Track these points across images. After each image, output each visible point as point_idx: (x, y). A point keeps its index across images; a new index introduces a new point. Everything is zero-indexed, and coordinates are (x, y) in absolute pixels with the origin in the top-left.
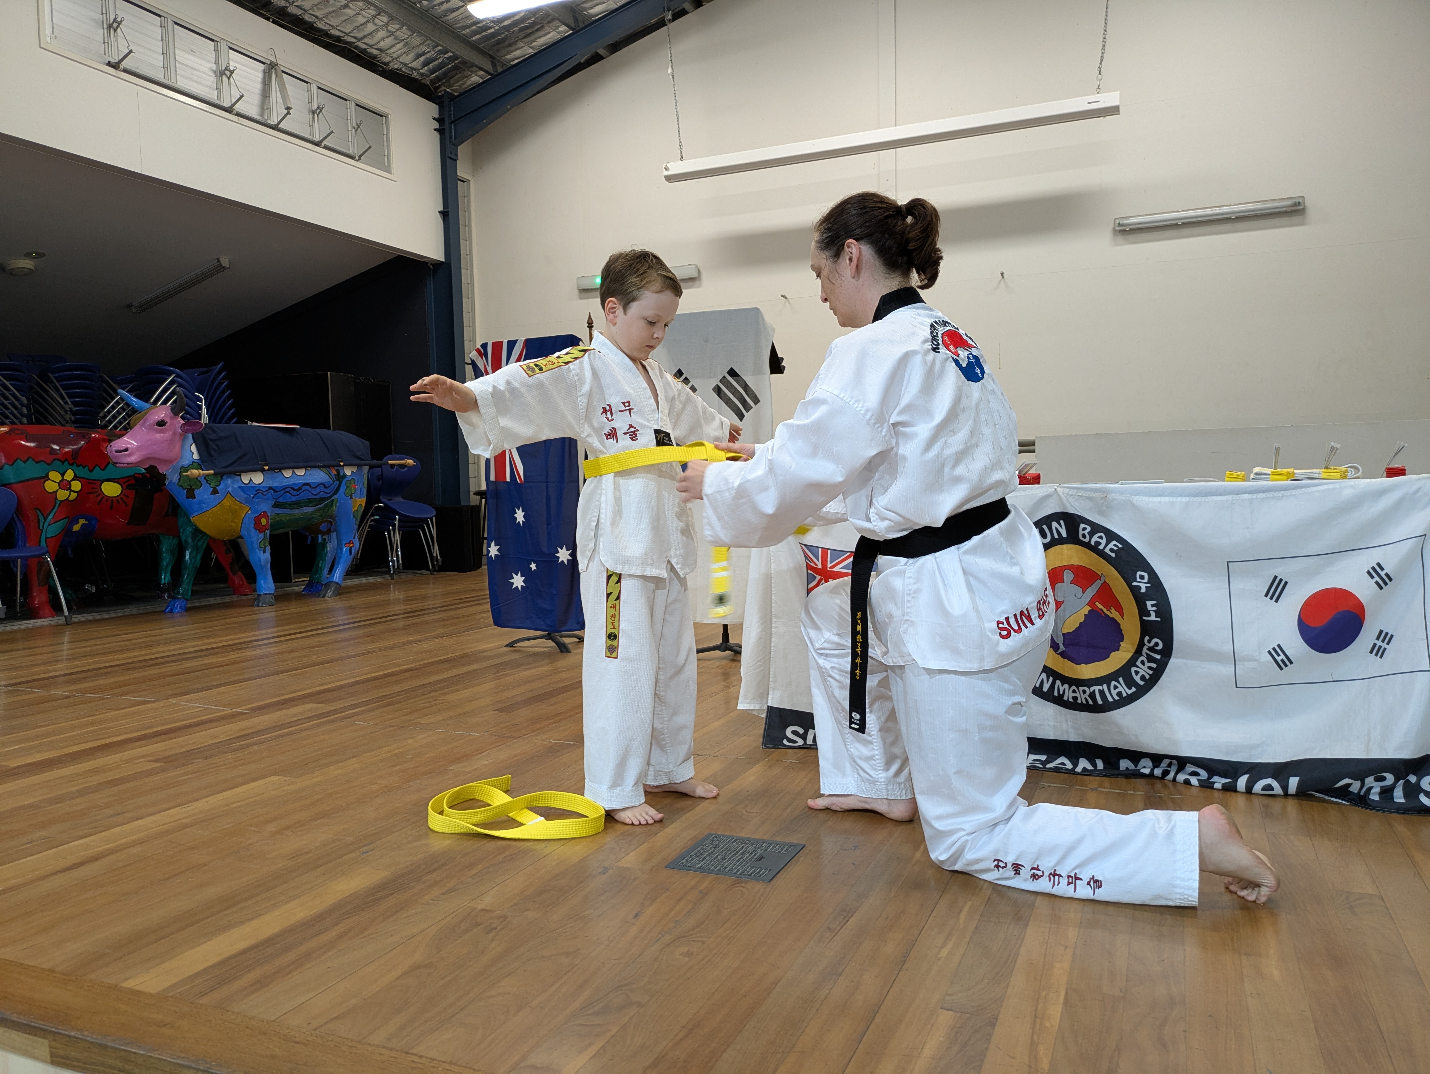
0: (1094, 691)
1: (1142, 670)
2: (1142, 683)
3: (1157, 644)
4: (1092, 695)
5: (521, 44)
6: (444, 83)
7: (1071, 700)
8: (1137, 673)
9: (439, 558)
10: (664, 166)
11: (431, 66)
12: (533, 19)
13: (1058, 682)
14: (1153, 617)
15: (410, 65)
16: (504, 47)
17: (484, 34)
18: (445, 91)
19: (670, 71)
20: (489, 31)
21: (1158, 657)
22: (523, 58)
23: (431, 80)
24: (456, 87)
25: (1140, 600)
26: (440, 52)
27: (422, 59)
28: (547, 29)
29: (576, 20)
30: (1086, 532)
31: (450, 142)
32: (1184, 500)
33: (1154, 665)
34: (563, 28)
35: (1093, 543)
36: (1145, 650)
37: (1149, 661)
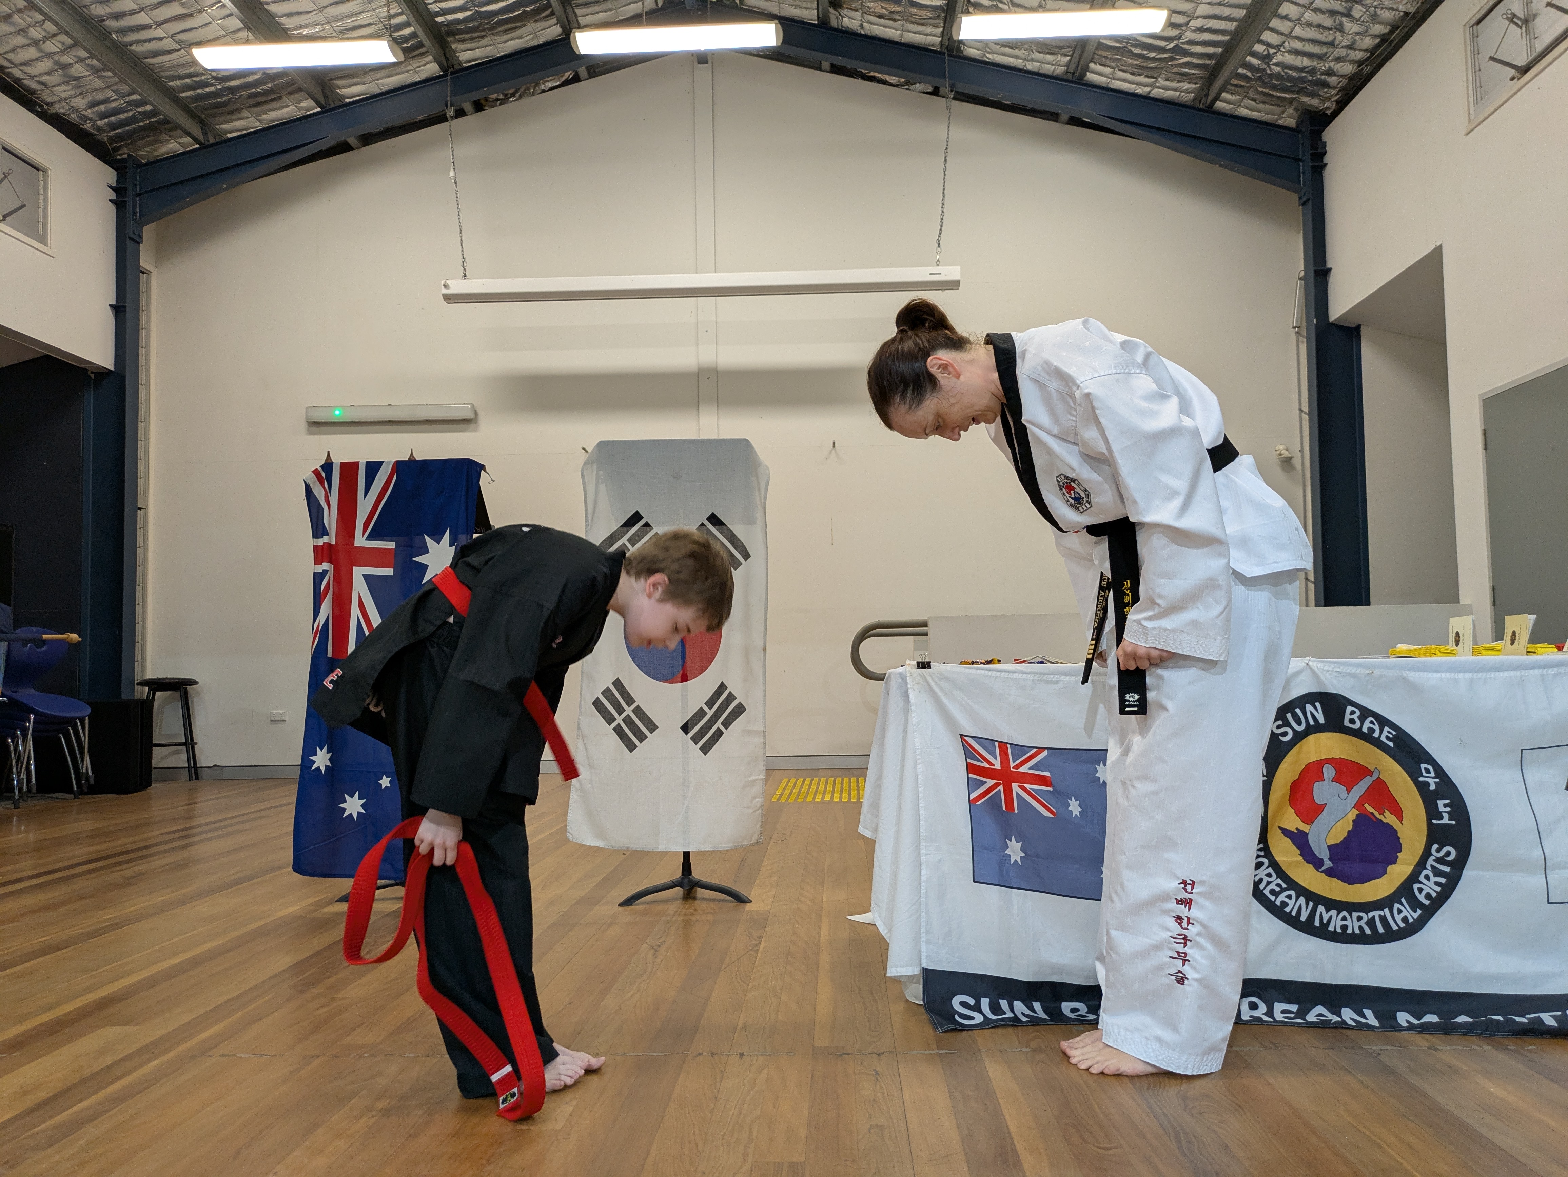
0: (1374, 917)
1: (1429, 886)
2: (1427, 903)
3: (1448, 854)
4: (1371, 923)
5: (246, 113)
6: (129, 144)
7: (1339, 930)
8: (1420, 890)
9: (90, 774)
10: (443, 283)
11: (113, 119)
12: (270, 86)
13: (1321, 909)
14: (1446, 820)
15: (85, 113)
16: (222, 114)
17: (199, 91)
18: (129, 155)
19: (452, 174)
20: (208, 90)
21: (1447, 869)
22: (245, 132)
23: (111, 138)
24: (144, 153)
25: (1429, 798)
26: (131, 103)
27: (102, 108)
28: (286, 100)
29: (326, 96)
30: (1355, 717)
31: (134, 219)
32: (1468, 676)
33: (1443, 880)
34: (311, 103)
35: (1365, 730)
36: (1430, 861)
37: (1435, 875)
